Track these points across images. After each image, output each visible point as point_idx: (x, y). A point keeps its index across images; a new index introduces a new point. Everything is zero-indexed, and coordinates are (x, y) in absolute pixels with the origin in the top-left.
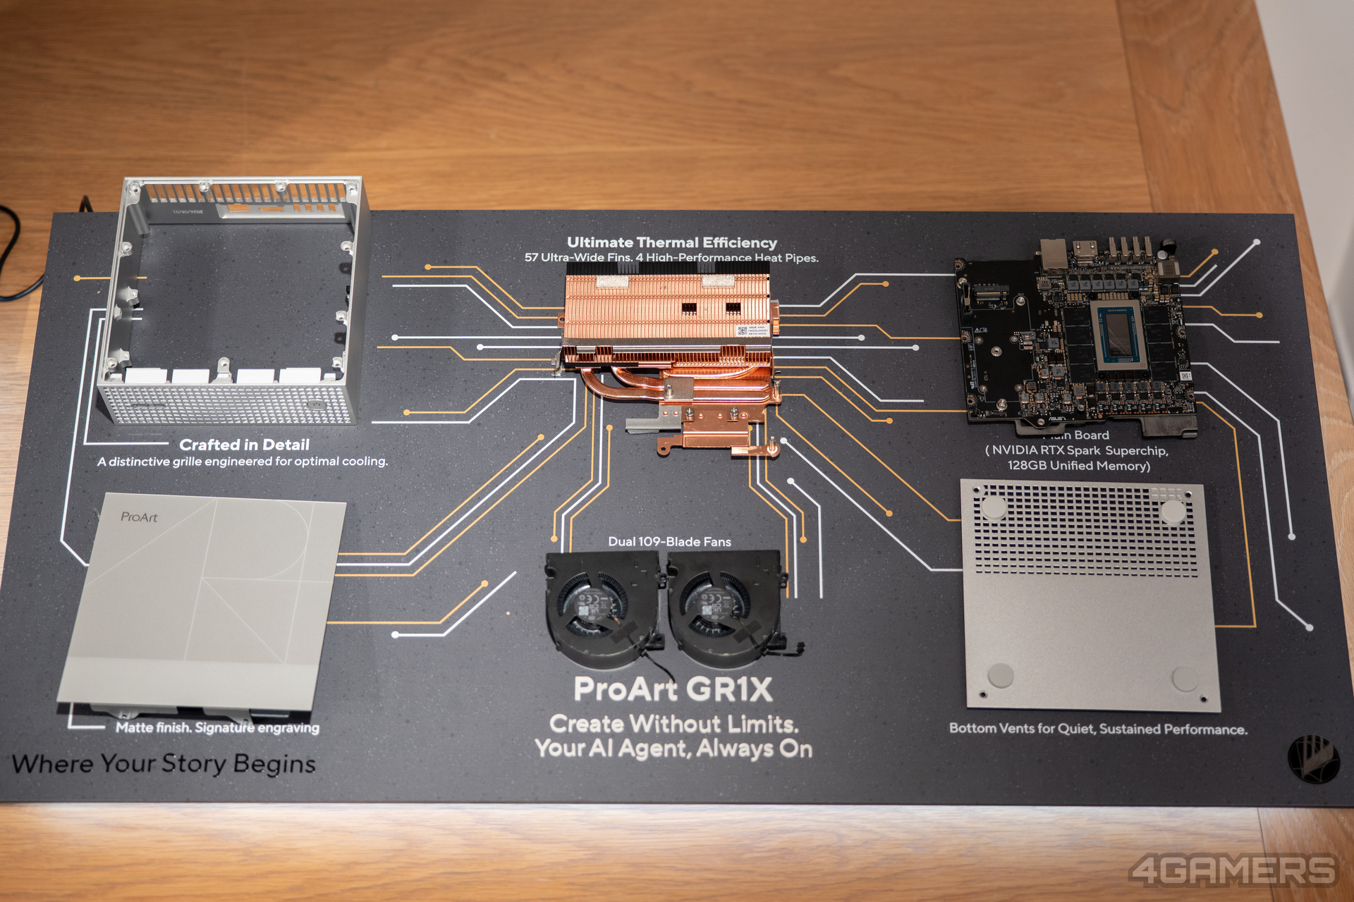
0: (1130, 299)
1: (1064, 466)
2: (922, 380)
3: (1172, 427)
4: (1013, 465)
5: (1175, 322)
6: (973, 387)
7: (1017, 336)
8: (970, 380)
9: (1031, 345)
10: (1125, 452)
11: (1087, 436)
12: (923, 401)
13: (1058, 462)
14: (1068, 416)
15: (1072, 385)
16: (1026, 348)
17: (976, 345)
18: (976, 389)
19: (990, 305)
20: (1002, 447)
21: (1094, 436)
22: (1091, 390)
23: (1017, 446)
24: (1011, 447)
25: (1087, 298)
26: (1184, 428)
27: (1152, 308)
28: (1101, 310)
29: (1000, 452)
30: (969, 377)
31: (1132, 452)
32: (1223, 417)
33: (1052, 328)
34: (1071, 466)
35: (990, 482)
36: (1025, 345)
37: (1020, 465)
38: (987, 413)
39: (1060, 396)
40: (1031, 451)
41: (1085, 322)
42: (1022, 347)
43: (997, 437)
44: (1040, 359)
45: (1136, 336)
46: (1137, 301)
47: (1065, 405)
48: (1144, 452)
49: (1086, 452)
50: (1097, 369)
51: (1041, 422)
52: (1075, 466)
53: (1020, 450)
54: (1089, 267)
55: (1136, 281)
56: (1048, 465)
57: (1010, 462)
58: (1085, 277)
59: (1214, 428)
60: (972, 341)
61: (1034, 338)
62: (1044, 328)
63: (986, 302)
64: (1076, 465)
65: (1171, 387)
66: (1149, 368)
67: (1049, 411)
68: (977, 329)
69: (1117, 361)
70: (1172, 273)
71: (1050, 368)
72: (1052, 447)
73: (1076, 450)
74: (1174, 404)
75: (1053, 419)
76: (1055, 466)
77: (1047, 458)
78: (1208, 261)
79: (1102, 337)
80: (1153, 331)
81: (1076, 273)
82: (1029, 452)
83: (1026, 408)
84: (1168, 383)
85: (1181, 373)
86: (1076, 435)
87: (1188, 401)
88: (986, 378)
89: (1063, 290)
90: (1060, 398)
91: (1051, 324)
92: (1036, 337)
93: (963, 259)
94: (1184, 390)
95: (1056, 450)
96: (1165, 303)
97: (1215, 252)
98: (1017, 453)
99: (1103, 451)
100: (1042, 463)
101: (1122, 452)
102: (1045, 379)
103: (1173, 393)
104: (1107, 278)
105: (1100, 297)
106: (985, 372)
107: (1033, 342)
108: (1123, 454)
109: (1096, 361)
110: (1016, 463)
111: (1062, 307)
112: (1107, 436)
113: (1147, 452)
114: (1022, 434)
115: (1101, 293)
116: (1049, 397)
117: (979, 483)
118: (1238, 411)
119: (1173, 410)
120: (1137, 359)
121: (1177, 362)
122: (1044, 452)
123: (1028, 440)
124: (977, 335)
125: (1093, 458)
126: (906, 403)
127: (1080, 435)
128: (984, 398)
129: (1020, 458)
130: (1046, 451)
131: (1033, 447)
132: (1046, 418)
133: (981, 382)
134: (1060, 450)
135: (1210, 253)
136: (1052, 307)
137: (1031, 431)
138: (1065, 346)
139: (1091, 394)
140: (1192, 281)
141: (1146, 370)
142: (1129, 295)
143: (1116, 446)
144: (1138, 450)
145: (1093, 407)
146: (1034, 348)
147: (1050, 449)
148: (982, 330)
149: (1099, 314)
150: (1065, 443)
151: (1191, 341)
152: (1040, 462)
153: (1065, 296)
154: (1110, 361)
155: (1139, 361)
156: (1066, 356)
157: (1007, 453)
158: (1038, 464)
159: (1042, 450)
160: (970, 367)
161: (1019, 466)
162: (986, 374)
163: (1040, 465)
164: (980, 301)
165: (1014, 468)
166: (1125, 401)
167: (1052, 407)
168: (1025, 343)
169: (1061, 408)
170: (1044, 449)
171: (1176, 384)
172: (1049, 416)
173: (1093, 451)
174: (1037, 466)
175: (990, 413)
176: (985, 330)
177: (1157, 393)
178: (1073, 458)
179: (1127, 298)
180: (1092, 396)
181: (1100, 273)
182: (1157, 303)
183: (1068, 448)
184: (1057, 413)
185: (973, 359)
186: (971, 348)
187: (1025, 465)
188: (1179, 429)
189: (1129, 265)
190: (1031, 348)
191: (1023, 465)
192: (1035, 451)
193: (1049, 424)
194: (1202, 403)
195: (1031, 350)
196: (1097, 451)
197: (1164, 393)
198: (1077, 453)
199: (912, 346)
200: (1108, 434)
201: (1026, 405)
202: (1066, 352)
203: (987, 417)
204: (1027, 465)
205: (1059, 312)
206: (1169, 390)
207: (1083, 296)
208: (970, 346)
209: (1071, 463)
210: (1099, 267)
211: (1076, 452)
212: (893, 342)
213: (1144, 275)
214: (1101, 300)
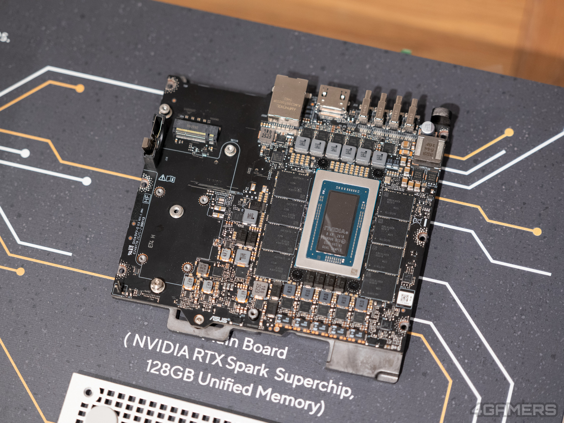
0: (370, 177)
1: (215, 383)
2: (80, 226)
3: (367, 363)
4: (153, 366)
5: (417, 222)
6: (130, 253)
7: (209, 196)
8: (130, 243)
9: (222, 213)
10: (299, 380)
11: (258, 348)
12: (70, 254)
13: (209, 375)
14: (235, 318)
15: (254, 279)
16: (215, 215)
17: (154, 197)
18: (133, 256)
19: (191, 146)
20: (147, 339)
21: (268, 351)
22: (278, 290)
23: (166, 342)
24: (158, 342)
25: (315, 164)
26: (381, 368)
27: (394, 195)
28: (326, 185)
29: (142, 345)
30: (130, 238)
31: (308, 383)
32: (443, 361)
33: (257, 195)
34: (224, 384)
35: (108, 386)
36: (216, 211)
37: (161, 368)
38: (136, 291)
39: (235, 289)
40: (181, 352)
41: (302, 196)
42: (211, 212)
43: (146, 323)
44: (228, 234)
45: (360, 230)
46: (378, 182)
47: (238, 303)
48: (324, 386)
49: (250, 369)
50: (294, 264)
51: (199, 319)
52: (229, 385)
53: (168, 347)
54: (334, 122)
55: (385, 155)
56: (196, 376)
57: (150, 361)
58: (323, 136)
59: (425, 374)
60: (151, 190)
61: (229, 203)
62: (248, 194)
63: (187, 142)
64: (231, 384)
65: (381, 310)
66: (361, 276)
67: (214, 307)
68: (163, 176)
69: (322, 259)
70: (431, 155)
71: (236, 248)
72: (210, 353)
73: (239, 363)
74: (376, 333)
75: (216, 319)
76: (204, 380)
77: (197, 366)
78: (496, 144)
79: (315, 221)
80: (383, 228)
81: (313, 127)
82: (178, 353)
83: (188, 296)
84: (379, 303)
85: (400, 293)
86: (246, 343)
87: (396, 333)
88: (150, 245)
89: (289, 147)
90: (234, 292)
91: (259, 189)
92: (233, 203)
93: (178, 78)
94: (396, 318)
95: (213, 358)
96: (413, 193)
97: (509, 132)
98: (163, 351)
99: (272, 373)
100: (189, 372)
101: (295, 381)
102: (224, 263)
103: (380, 319)
104: (350, 143)
105: (331, 167)
106: (153, 236)
107: (227, 209)
108: (296, 383)
109: (296, 252)
110: (157, 365)
111: (280, 170)
112: (283, 353)
113: (327, 387)
114: (172, 329)
115: (335, 161)
116: (221, 288)
117: (95, 384)
118: (464, 359)
119: (372, 342)
120: (349, 262)
121: (401, 277)
122: (197, 358)
123: (182, 338)
124: (160, 184)
125: (256, 380)
126: (49, 253)
127: (251, 344)
128: (139, 271)
129: (163, 358)
130: (200, 356)
131: (186, 347)
132: (207, 316)
133: (143, 249)
134: (218, 359)
135: (502, 133)
136: (267, 167)
137: (185, 327)
138: (265, 222)
139: (275, 296)
140: (465, 166)
141: (356, 280)
142: (370, 171)
143: (290, 371)
144: (316, 382)
145: (271, 313)
146: (226, 217)
147: (206, 354)
148: (169, 179)
149: (322, 189)
150: (228, 351)
151: (436, 248)
152: (187, 370)
153: (290, 155)
154: (315, 257)
155: (351, 265)
156: (262, 237)
157: (150, 347)
158: (183, 372)
159: (196, 355)
160: (136, 226)
161: (159, 370)
162: (152, 239)
163: (186, 374)
164: (179, 139)
165: (152, 371)
166: (315, 315)
167: (220, 302)
168: (216, 208)
169: (232, 305)
170: (198, 354)
171: (389, 307)
172: (211, 314)
173: (259, 371)
174: (181, 374)
175: (139, 293)
176: (173, 180)
177: (360, 313)
178: (230, 374)
179: (366, 175)
180: (275, 299)
181: (344, 133)
182: (403, 190)
183: (229, 359)
184: (223, 313)
185: (144, 215)
186: (147, 200)
187: (167, 369)
188: (374, 368)
189: (385, 131)
190: (222, 217)
191: (164, 369)
192: (187, 354)
193: (208, 323)
194: (421, 336)
195: (221, 220)
196: (264, 372)
197: (370, 315)
198: (237, 369)
199: (82, 177)
200: (285, 352)
201: (188, 292)
202: (263, 231)
203: (133, 297)
204: (170, 370)
205: (273, 176)
206: (377, 312)
207: (311, 161)
208: (146, 197)
209: (225, 380)
210: (346, 124)
211: (237, 367)
212: (61, 168)
213: (399, 147)
214: (333, 170)
